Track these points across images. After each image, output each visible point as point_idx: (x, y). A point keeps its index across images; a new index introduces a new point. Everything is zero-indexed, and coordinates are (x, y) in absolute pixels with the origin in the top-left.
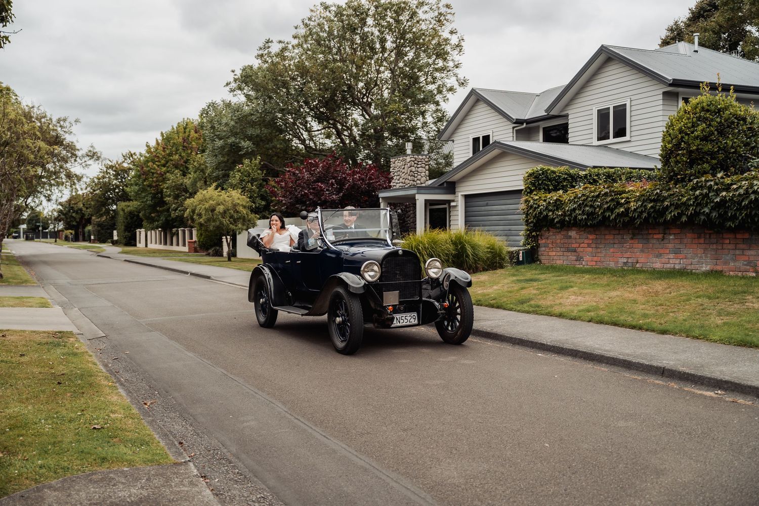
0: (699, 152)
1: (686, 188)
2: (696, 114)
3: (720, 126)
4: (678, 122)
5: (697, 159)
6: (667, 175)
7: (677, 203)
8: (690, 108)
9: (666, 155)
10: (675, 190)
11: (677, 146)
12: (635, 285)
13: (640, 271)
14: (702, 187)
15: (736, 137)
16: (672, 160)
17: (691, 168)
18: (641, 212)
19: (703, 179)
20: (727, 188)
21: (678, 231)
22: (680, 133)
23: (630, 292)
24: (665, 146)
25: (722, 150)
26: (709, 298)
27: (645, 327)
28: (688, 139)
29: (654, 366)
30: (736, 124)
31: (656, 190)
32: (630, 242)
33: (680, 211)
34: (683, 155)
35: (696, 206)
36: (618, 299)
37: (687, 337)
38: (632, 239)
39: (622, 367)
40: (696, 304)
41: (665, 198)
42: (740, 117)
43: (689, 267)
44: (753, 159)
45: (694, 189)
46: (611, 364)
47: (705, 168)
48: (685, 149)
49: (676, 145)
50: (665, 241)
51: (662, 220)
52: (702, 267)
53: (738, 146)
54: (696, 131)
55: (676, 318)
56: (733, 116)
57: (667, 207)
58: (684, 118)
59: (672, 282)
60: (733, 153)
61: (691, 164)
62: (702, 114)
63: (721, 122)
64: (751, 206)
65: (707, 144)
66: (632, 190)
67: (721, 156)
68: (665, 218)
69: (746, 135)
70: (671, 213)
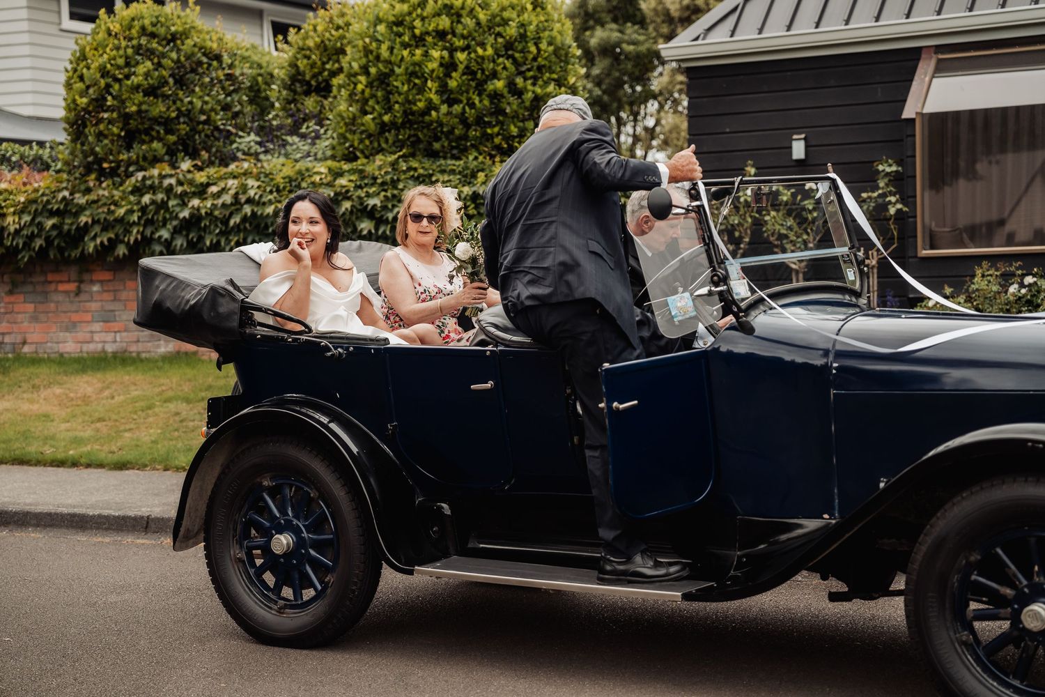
0: (142, 118)
1: (121, 188)
2: (130, 39)
3: (178, 68)
4: (96, 53)
5: (139, 131)
6: (81, 162)
7: (105, 219)
8: (118, 26)
9: (77, 121)
10: (101, 192)
11: (99, 103)
12: (35, 388)
13: (35, 361)
14: (153, 189)
15: (207, 92)
16: (91, 130)
17: (129, 148)
18: (32, 237)
19: (155, 172)
20: (201, 191)
21: (107, 276)
22: (102, 76)
23: (31, 401)
24: (74, 101)
25: (184, 115)
26: (188, 401)
27: (83, 461)
28: (120, 90)
29: (129, 517)
30: (205, 66)
31: (60, 190)
32: (7, 299)
33: (112, 236)
34: (110, 122)
35: (145, 226)
36: (9, 415)
37: (166, 469)
38: (11, 292)
39: (67, 527)
40: (165, 413)
41: (81, 209)
42: (210, 53)
43: (133, 348)
44: (241, 137)
45: (138, 191)
46: (45, 526)
47: (155, 150)
48: (113, 111)
49: (96, 100)
50: (83, 297)
51: (75, 253)
52: (158, 347)
53: (213, 110)
54: (134, 73)
55: (138, 440)
56: (200, 49)
57: (86, 229)
58: (107, 46)
59: (111, 376)
60: (205, 122)
61: (129, 140)
62: (143, 41)
63: (178, 61)
64: (245, 228)
65: (157, 103)
66: (6, 190)
67: (184, 128)
68: (83, 250)
69: (223, 88)
70: (94, 238)
